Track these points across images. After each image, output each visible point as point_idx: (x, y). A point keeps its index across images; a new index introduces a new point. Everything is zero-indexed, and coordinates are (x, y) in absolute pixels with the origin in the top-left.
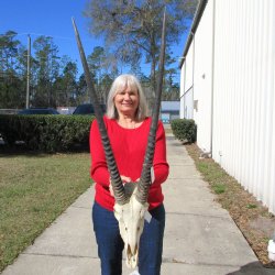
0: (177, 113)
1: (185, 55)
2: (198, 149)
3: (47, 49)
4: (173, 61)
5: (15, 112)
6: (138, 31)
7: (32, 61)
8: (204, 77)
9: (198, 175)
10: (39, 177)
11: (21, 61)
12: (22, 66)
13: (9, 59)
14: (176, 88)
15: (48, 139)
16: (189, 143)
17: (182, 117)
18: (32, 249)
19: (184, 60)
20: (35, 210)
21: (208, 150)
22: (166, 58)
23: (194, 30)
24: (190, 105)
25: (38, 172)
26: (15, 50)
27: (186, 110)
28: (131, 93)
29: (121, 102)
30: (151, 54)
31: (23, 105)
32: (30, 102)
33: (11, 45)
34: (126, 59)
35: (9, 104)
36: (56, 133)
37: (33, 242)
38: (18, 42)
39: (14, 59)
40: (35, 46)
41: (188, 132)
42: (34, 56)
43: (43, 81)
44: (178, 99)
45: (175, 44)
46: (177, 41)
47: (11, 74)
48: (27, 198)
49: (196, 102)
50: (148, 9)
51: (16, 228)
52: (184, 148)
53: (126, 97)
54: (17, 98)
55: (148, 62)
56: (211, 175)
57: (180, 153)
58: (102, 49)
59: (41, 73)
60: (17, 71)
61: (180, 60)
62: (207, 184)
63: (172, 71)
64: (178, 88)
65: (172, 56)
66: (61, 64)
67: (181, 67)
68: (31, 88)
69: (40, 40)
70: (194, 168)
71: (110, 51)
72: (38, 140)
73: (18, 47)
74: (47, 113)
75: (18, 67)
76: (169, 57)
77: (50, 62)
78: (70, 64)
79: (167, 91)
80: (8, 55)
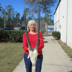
0: (53, 29)
1: (56, 10)
3: (11, 9)
4: (51, 12)
6: (40, 3)
7: (6, 13)
10: (9, 51)
11: (3, 13)
12: (3, 14)
15: (12, 38)
19: (55, 12)
21: (65, 42)
22: (49, 12)
25: (9, 49)
27: (56, 28)
31: (3, 27)
32: (6, 26)
36: (14, 36)
38: (1, 7)
40: (7, 8)
41: (57, 36)
42: (7, 11)
43: (9, 19)
45: (52, 7)
46: (53, 6)
49: (60, 26)
52: (56, 41)
54: (1, 25)
58: (28, 9)
60: (1, 16)
63: (51, 16)
65: (51, 11)
66: (15, 14)
67: (54, 14)
68: (6, 22)
71: (31, 9)
72: (9, 38)
73: (1, 9)
74: (11, 29)
75: (1, 15)
76: (50, 11)
77: (12, 13)
78: (18, 14)
79: (49, 22)
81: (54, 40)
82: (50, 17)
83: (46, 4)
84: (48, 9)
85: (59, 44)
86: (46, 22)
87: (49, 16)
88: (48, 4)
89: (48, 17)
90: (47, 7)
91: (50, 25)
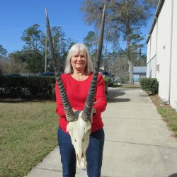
0: (145, 74)
1: (151, 33)
2: (159, 99)
3: (58, 35)
4: (142, 39)
5: (38, 75)
6: (118, 19)
9: (159, 117)
11: (42, 43)
12: (43, 46)
13: (35, 43)
14: (144, 57)
16: (153, 94)
17: (148, 76)
18: (40, 165)
19: (149, 38)
20: (45, 139)
21: (167, 100)
22: (137, 37)
23: (157, 15)
26: (39, 36)
27: (151, 72)
30: (127, 34)
31: (44, 71)
32: (48, 69)
33: (36, 33)
34: (109, 38)
35: (35, 70)
37: (41, 161)
38: (40, 31)
39: (38, 42)
41: (151, 87)
44: (145, 64)
45: (143, 26)
46: (145, 24)
47: (36, 51)
48: (41, 131)
49: (158, 66)
50: (124, 4)
51: (31, 150)
52: (149, 98)
54: (39, 67)
55: (124, 40)
56: (168, 117)
57: (147, 101)
58: (94, 33)
60: (40, 49)
61: (147, 38)
62: (166, 123)
63: (142, 46)
64: (146, 58)
65: (141, 36)
66: (67, 44)
67: (147, 42)
68: (48, 60)
69: (54, 29)
70: (156, 111)
73: (40, 34)
76: (139, 36)
77: (60, 43)
79: (138, 59)
80: (34, 40)
81: (143, 96)
82: (139, 49)
83: (130, 21)
84: (135, 32)
85: (153, 104)
86: (130, 59)
87: (138, 46)
88: (135, 21)
90: (132, 27)
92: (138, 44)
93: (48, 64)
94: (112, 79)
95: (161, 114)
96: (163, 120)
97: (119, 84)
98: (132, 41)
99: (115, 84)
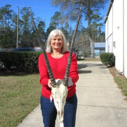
0: (104, 49)
1: (108, 15)
2: (116, 70)
3: (28, 14)
5: (10, 50)
7: (20, 21)
8: (118, 27)
9: (116, 85)
11: (14, 21)
12: (14, 24)
13: (7, 21)
14: (103, 34)
16: (111, 67)
17: (106, 51)
18: (21, 125)
19: (107, 19)
20: (23, 104)
21: (122, 71)
22: (97, 17)
24: (111, 44)
26: (11, 15)
27: (109, 47)
28: (59, 40)
29: (54, 44)
30: (88, 15)
31: (15, 46)
32: (19, 44)
33: (8, 13)
34: (73, 18)
35: (7, 45)
36: (33, 62)
38: (12, 11)
39: (10, 20)
43: (26, 32)
44: (104, 41)
46: (103, 7)
47: (8, 29)
49: (114, 43)
53: (57, 41)
54: (11, 42)
55: (86, 19)
57: (105, 72)
58: (60, 13)
59: (25, 28)
60: (11, 27)
61: (105, 19)
62: (120, 90)
63: (101, 25)
64: (105, 35)
65: (100, 16)
66: (36, 22)
67: (105, 22)
69: (24, 9)
70: (113, 81)
71: (64, 14)
72: (24, 66)
73: (12, 13)
74: (28, 50)
75: (12, 25)
77: (30, 21)
78: (41, 22)
79: (98, 36)
80: (6, 19)
82: (98, 27)
83: (91, 4)
84: (95, 13)
87: (98, 25)
88: (95, 4)
89: (97, 27)
90: (92, 9)
91: (99, 41)
92: (98, 23)
93: (19, 40)
94: (76, 53)
95: (117, 83)
96: (118, 87)
97: (82, 58)
98: (93, 20)
99: (79, 58)
